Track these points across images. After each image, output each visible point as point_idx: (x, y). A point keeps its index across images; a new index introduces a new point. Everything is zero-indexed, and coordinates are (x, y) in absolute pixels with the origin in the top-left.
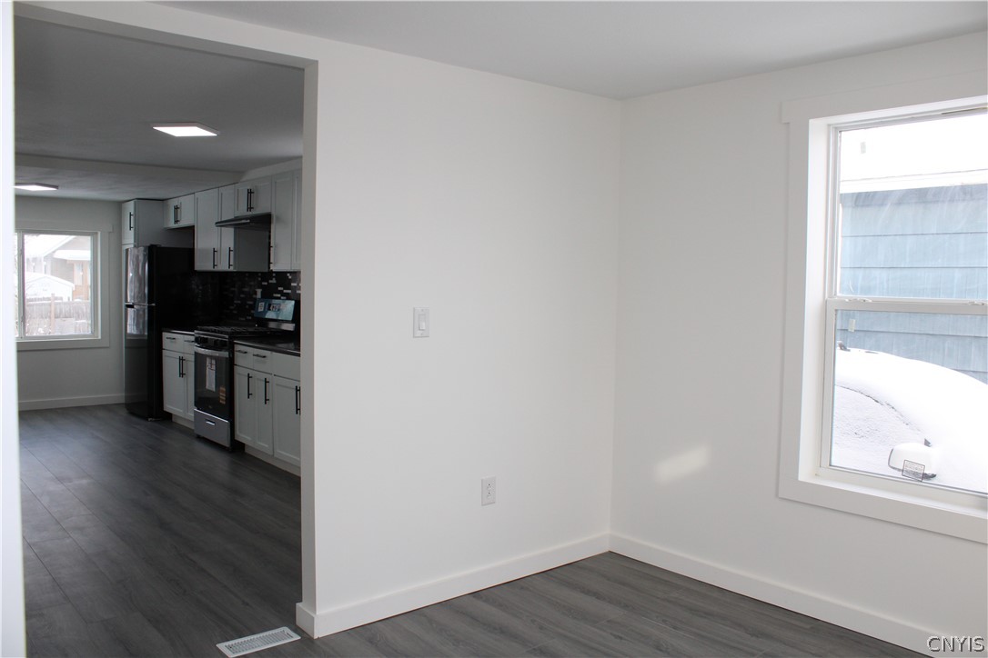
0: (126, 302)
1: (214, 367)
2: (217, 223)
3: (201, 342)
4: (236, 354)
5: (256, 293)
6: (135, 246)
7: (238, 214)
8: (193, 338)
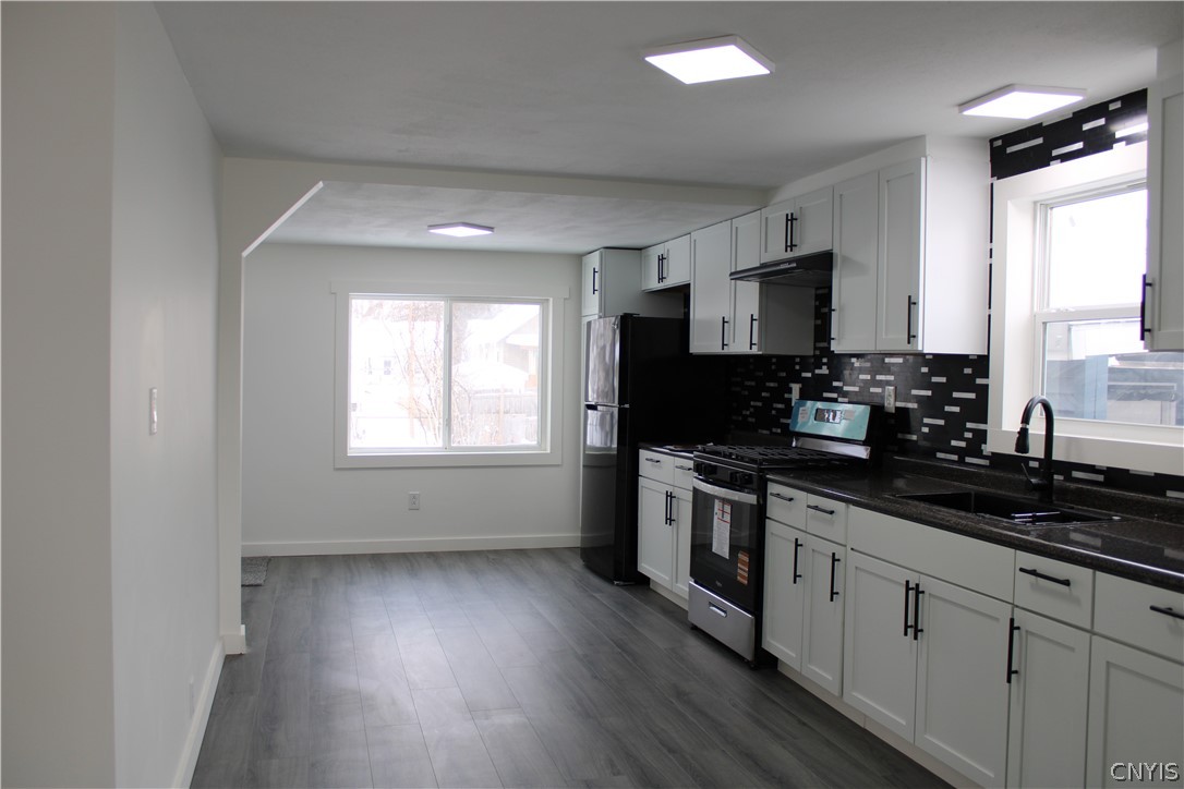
0: (587, 400)
1: (728, 518)
2: (732, 274)
3: (705, 471)
4: (771, 499)
5: (790, 391)
6: (600, 317)
7: (767, 259)
8: (690, 464)
